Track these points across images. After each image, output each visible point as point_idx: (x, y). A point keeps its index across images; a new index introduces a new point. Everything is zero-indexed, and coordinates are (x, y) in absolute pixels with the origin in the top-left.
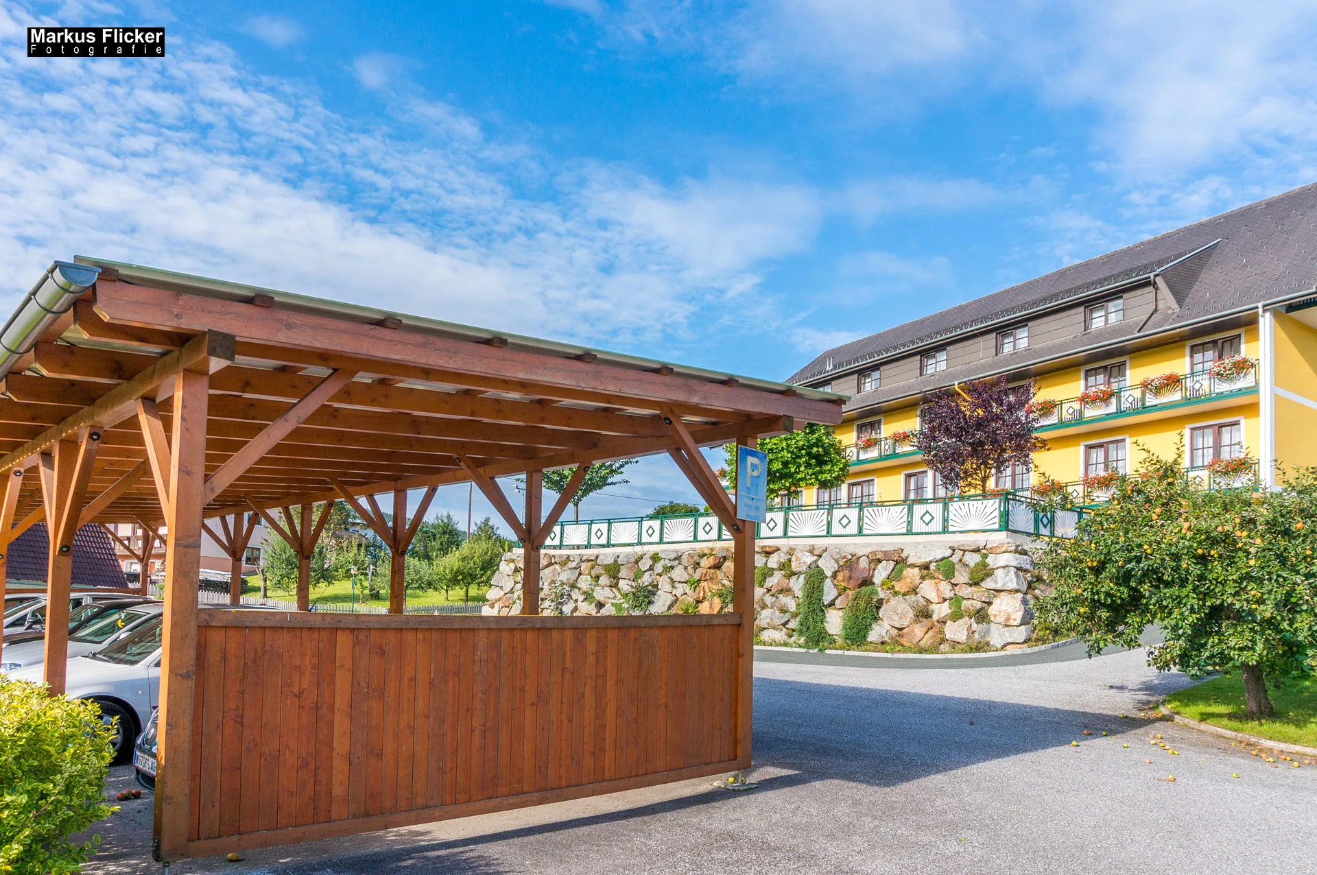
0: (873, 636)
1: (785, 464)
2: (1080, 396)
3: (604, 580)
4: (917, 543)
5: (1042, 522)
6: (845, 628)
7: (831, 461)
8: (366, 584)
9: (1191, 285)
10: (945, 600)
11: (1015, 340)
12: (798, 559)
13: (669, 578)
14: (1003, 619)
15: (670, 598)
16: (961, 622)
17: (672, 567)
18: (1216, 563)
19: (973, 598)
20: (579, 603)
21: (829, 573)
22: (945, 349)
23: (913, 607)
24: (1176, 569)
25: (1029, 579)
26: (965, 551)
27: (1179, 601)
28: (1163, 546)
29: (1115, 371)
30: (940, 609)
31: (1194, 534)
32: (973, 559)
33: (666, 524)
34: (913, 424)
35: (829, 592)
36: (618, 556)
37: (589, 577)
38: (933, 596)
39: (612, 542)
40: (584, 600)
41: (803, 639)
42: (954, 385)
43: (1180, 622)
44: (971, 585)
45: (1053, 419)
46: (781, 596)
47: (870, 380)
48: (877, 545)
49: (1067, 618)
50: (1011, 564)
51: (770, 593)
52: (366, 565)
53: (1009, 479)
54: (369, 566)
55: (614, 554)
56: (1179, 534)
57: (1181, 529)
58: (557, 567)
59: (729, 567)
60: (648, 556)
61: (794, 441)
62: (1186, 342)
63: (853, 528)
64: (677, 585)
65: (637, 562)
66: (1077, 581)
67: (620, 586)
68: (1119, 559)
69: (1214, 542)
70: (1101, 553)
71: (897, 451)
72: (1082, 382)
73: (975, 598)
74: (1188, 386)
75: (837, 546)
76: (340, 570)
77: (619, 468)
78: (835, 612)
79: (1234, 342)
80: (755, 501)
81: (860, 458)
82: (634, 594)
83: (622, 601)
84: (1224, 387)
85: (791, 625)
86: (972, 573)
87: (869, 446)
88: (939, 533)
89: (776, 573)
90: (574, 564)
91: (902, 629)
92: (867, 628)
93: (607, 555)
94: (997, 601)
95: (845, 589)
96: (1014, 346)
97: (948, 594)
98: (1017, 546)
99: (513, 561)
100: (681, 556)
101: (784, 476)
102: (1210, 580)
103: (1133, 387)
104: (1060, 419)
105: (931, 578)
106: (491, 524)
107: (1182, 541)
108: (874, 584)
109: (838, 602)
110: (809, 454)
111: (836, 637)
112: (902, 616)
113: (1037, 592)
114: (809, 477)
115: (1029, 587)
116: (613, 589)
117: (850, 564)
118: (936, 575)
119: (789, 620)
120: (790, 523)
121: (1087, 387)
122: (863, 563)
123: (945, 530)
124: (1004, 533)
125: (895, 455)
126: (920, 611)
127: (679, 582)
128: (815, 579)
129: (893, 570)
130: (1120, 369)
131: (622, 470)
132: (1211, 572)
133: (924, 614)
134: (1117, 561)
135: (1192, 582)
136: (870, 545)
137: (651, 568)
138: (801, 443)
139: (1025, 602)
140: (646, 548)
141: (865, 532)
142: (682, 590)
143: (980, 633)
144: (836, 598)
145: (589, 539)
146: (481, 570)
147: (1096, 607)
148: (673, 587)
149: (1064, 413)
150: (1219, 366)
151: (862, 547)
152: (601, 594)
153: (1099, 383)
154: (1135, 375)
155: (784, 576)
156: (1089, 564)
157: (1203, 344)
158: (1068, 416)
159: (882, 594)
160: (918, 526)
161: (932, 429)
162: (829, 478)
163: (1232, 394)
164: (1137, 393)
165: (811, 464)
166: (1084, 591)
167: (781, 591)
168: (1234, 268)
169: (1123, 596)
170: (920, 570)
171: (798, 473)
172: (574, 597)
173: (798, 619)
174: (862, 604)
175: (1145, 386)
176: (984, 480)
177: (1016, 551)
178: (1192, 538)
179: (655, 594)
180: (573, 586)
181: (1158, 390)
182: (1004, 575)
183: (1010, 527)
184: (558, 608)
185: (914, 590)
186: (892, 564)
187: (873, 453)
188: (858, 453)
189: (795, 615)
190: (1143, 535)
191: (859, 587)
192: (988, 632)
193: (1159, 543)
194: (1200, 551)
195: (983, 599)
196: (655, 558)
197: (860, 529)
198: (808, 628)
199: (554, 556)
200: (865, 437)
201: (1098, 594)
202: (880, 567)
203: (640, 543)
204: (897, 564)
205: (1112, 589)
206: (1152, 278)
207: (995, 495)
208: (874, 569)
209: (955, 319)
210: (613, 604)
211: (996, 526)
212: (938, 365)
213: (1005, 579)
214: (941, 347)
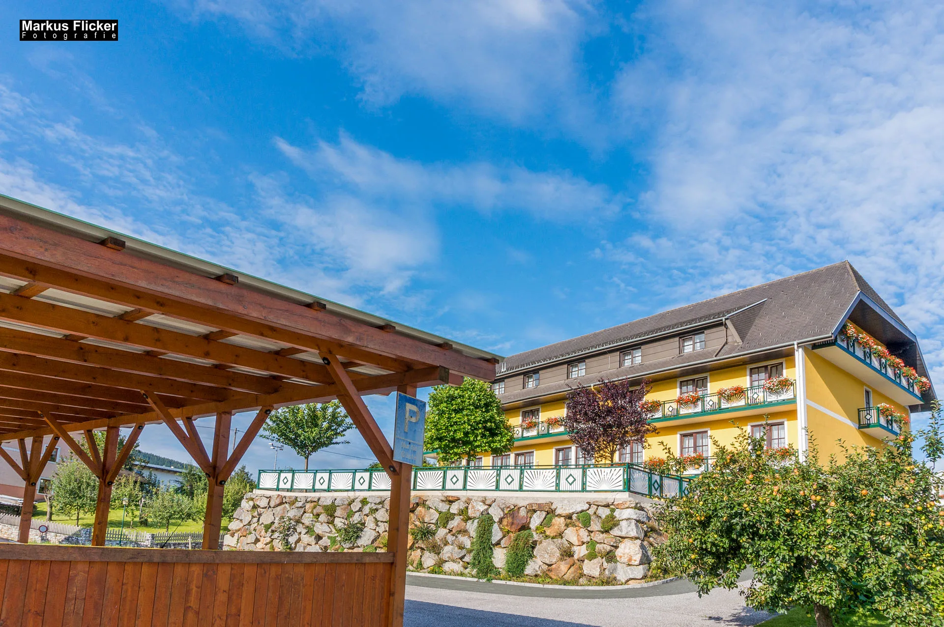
0: (529, 570)
1: (466, 434)
2: (677, 399)
3: (323, 518)
4: (563, 498)
5: (654, 486)
6: (507, 562)
7: (501, 434)
8: (137, 513)
9: (749, 328)
10: (583, 543)
11: (633, 357)
12: (473, 507)
13: (374, 518)
14: (626, 560)
15: (374, 534)
16: (595, 561)
17: (377, 510)
18: (800, 521)
19: (604, 543)
20: (302, 536)
21: (496, 519)
22: (584, 361)
23: (559, 548)
24: (770, 525)
25: (646, 529)
26: (598, 506)
27: (773, 553)
28: (760, 505)
29: (700, 383)
30: (580, 550)
31: (783, 496)
32: (604, 512)
33: (374, 476)
34: (562, 412)
35: (496, 534)
36: (336, 499)
37: (311, 514)
38: (574, 540)
39: (332, 488)
40: (306, 533)
41: (475, 570)
42: (590, 386)
43: (774, 570)
44: (602, 532)
45: (658, 415)
46: (460, 536)
47: (532, 380)
48: (533, 498)
49: (681, 563)
50: (632, 517)
51: (451, 533)
52: (139, 499)
53: (628, 456)
54: (141, 499)
55: (332, 497)
56: (771, 496)
57: (772, 492)
58: (287, 506)
59: (421, 512)
60: (358, 500)
61: (473, 417)
62: (747, 366)
63: (515, 485)
64: (380, 523)
65: (350, 504)
66: (689, 532)
67: (335, 523)
68: (724, 515)
69: (797, 503)
70: (710, 510)
71: (550, 432)
72: (678, 390)
73: (605, 542)
74: (749, 396)
75: (503, 498)
76: (117, 501)
77: (342, 432)
78: (500, 550)
79: (778, 368)
80: (412, 445)
81: (524, 436)
82: (345, 530)
83: (336, 535)
84: (773, 398)
85: (467, 559)
86: (603, 523)
87: (531, 427)
88: (580, 491)
89: (456, 517)
90: (300, 504)
91: (551, 565)
92: (524, 564)
93: (327, 498)
94: (622, 546)
95: (508, 532)
96: (632, 361)
97: (586, 539)
98: (637, 504)
99: (252, 499)
100: (384, 501)
101: (465, 443)
102: (796, 535)
103: (712, 395)
104: (664, 415)
105: (573, 526)
106: (246, 471)
107: (774, 502)
108: (530, 529)
109: (503, 542)
110: (485, 428)
111: (501, 570)
112: (551, 555)
113: (651, 539)
114: (484, 445)
115: (646, 535)
116: (330, 525)
117: (512, 512)
118: (577, 523)
119: (465, 555)
120: (469, 479)
121: (681, 393)
122: (523, 513)
123: (584, 490)
124: (627, 494)
125: (548, 435)
126: (565, 551)
127: (381, 522)
128: (486, 523)
129: (545, 518)
130: (703, 383)
131: (344, 433)
132: (797, 529)
133: (567, 554)
134: (722, 517)
135: (783, 536)
136: (527, 498)
137: (360, 510)
138: (479, 419)
139: (642, 547)
140: (357, 494)
141: (524, 488)
142: (383, 527)
143: (609, 570)
144: (502, 539)
145: (314, 486)
146: (232, 506)
147: (703, 554)
148: (377, 525)
149: (666, 410)
150: (769, 383)
151: (522, 499)
152: (320, 528)
153: (690, 391)
154: (714, 386)
155: (462, 520)
156: (698, 518)
157: (758, 368)
158: (669, 413)
159: (536, 537)
160: (564, 485)
161: (575, 414)
162: (499, 446)
163: (778, 403)
164: (715, 399)
165: (486, 436)
166: (694, 540)
167: (460, 532)
168: (777, 318)
169: (725, 546)
170: (565, 520)
171: (476, 441)
172: (298, 530)
173: (472, 554)
174: (521, 544)
175: (721, 394)
176: (612, 453)
177: (635, 508)
178: (781, 499)
179: (362, 531)
180: (298, 521)
181: (729, 398)
182: (627, 526)
183: (631, 489)
184: (284, 538)
185: (560, 535)
186: (544, 514)
187: (533, 433)
188: (523, 431)
189: (470, 551)
190: (742, 496)
191: (519, 531)
192: (615, 569)
193: (754, 502)
194: (788, 511)
195: (612, 544)
196: (364, 502)
197: (521, 486)
198: (479, 562)
199: (285, 497)
200: (528, 420)
201: (705, 543)
202: (535, 515)
203: (353, 489)
204: (548, 514)
205: (716, 540)
206: (724, 320)
207: (619, 465)
208: (531, 518)
209: (591, 342)
210: (329, 538)
211: (621, 488)
212: (579, 373)
213: (628, 529)
214: (581, 360)
